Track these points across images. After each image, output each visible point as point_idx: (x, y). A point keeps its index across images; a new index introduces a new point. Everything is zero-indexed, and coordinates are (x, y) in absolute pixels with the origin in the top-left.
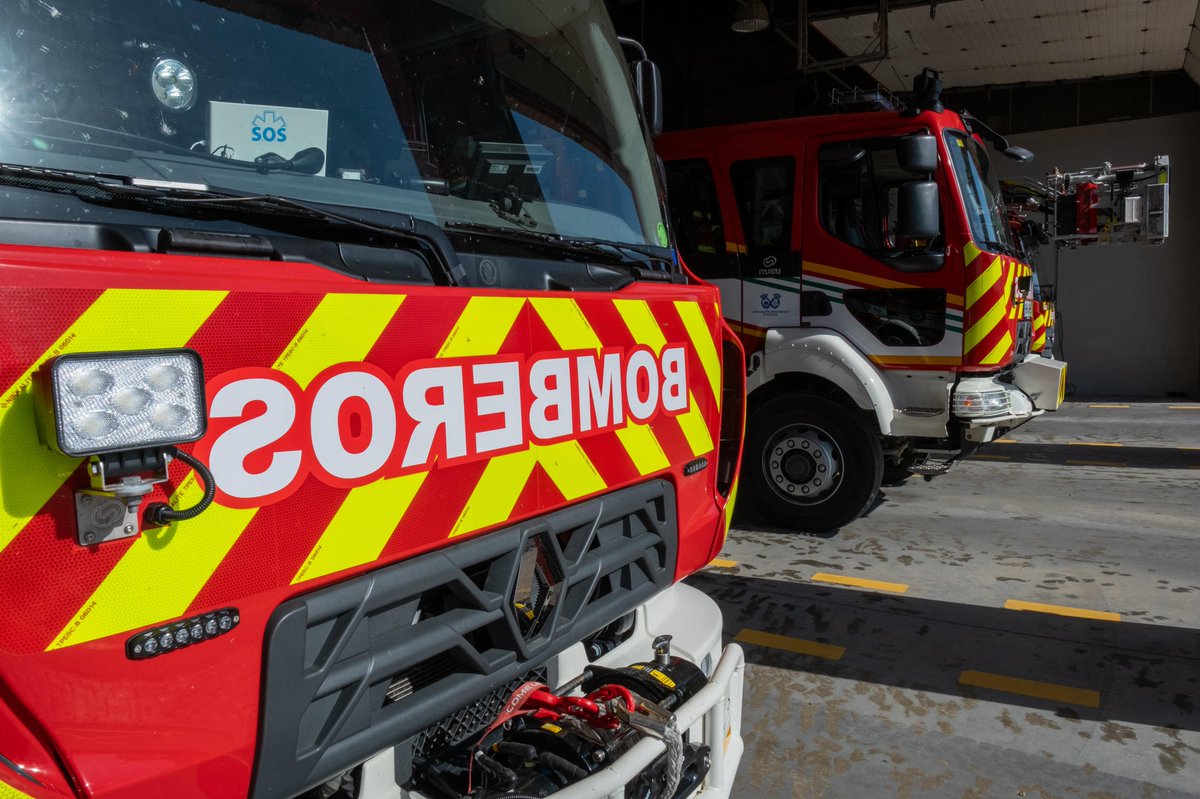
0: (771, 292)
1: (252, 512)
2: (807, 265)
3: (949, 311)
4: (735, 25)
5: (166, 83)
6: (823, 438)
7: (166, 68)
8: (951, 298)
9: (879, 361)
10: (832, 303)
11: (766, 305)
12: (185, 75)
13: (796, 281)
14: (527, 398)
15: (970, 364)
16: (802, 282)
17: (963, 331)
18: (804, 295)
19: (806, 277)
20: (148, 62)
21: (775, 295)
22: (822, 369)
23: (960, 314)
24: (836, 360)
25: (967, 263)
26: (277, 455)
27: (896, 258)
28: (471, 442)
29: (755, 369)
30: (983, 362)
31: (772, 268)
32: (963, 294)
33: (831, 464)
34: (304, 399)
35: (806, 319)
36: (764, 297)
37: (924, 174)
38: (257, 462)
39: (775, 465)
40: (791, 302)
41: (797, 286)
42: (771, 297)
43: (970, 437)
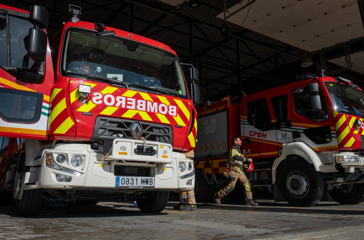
0: (284, 132)
1: (96, 105)
2: (293, 124)
3: (332, 132)
4: (301, 65)
5: (98, 70)
6: (302, 175)
7: (98, 68)
8: (332, 128)
9: (316, 150)
10: (300, 133)
11: (283, 136)
12: (100, 69)
13: (291, 128)
14: (136, 104)
15: (341, 148)
16: (292, 129)
17: (337, 137)
18: (293, 132)
19: (293, 127)
20: (97, 67)
21: (285, 133)
22: (298, 152)
23: (335, 132)
24: (301, 149)
25: (335, 117)
26: (100, 100)
27: (315, 118)
28: (126, 106)
29: (280, 155)
30: (345, 146)
31: (284, 125)
32: (335, 126)
33: (305, 184)
34: (103, 96)
35: (294, 139)
36: (282, 134)
37: (315, 93)
38: (97, 100)
39: (289, 185)
40: (290, 135)
41: (291, 130)
42: (284, 134)
43: (346, 171)
